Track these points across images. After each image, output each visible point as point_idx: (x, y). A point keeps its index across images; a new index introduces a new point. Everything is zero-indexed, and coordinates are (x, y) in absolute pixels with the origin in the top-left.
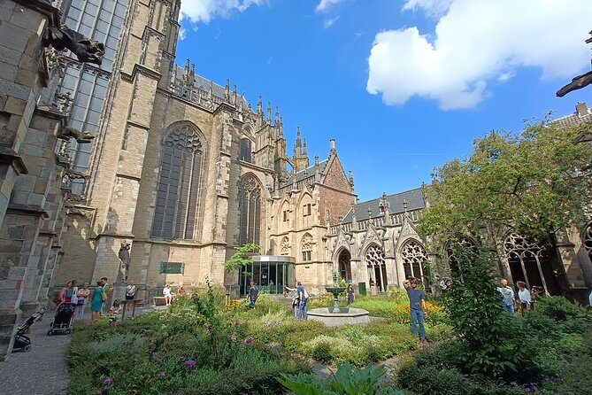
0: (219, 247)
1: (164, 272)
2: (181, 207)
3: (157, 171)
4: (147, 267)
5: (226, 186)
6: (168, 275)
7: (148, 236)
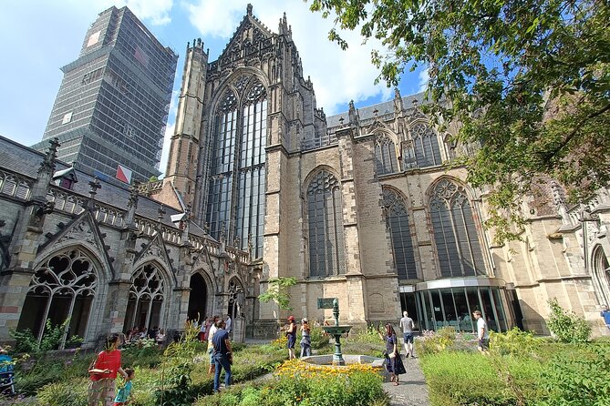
0: (353, 279)
1: (321, 307)
2: (330, 246)
3: (301, 221)
4: (306, 304)
5: (353, 213)
6: (325, 310)
7: (302, 278)
